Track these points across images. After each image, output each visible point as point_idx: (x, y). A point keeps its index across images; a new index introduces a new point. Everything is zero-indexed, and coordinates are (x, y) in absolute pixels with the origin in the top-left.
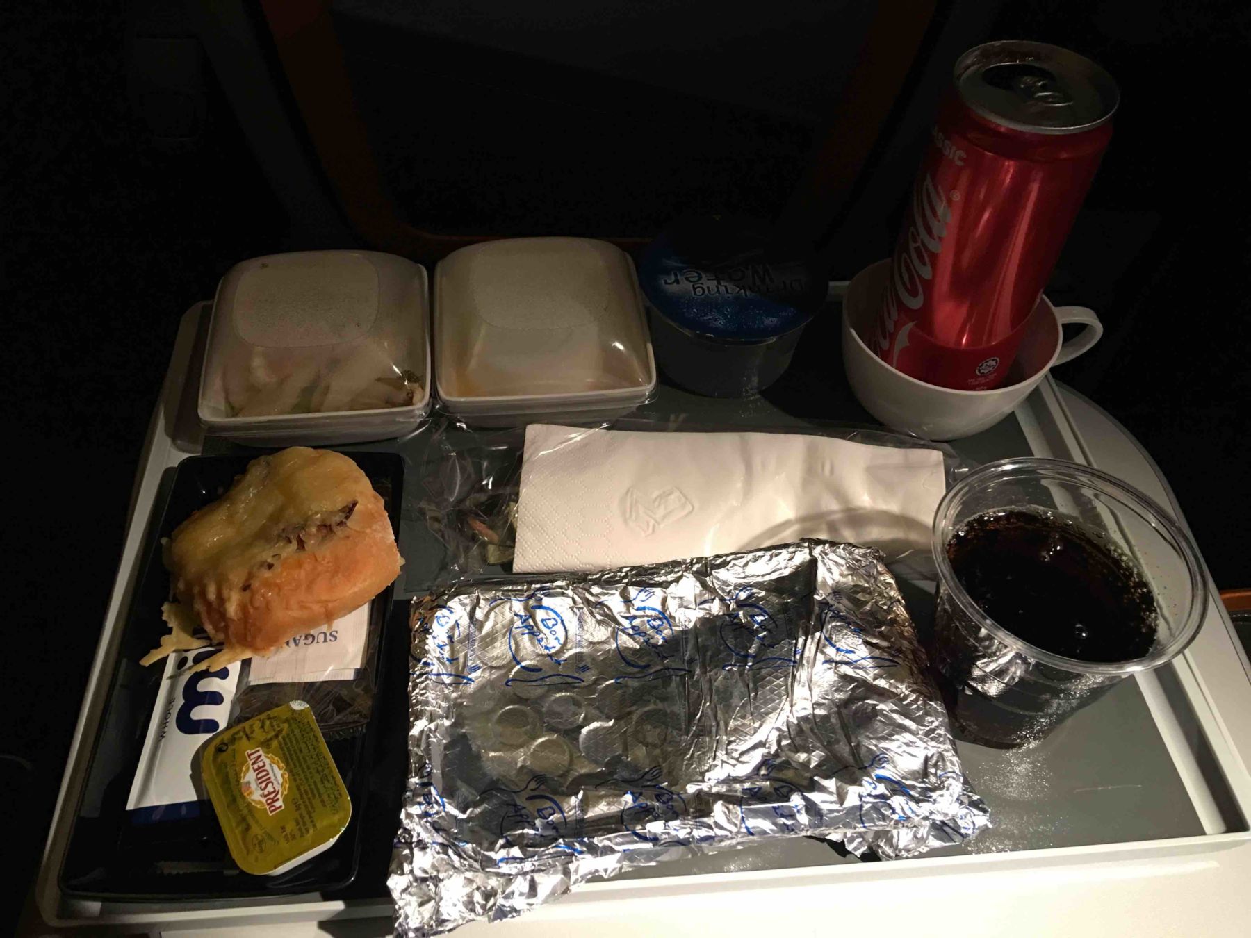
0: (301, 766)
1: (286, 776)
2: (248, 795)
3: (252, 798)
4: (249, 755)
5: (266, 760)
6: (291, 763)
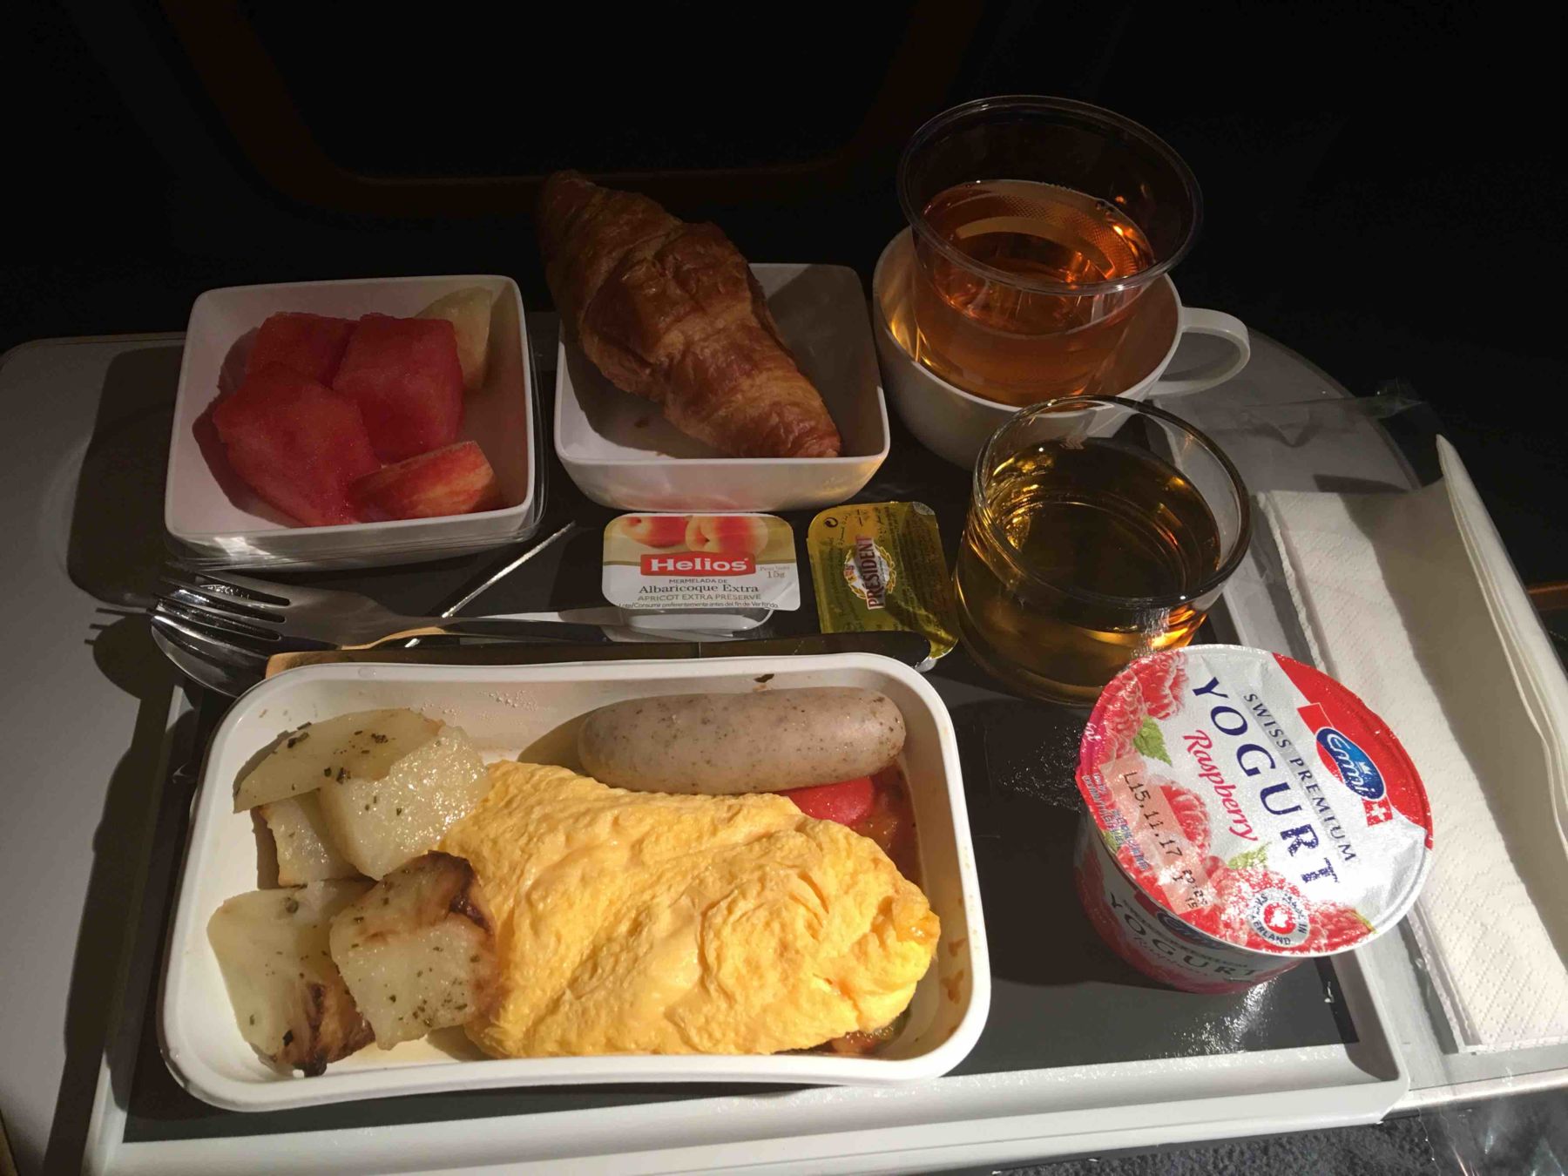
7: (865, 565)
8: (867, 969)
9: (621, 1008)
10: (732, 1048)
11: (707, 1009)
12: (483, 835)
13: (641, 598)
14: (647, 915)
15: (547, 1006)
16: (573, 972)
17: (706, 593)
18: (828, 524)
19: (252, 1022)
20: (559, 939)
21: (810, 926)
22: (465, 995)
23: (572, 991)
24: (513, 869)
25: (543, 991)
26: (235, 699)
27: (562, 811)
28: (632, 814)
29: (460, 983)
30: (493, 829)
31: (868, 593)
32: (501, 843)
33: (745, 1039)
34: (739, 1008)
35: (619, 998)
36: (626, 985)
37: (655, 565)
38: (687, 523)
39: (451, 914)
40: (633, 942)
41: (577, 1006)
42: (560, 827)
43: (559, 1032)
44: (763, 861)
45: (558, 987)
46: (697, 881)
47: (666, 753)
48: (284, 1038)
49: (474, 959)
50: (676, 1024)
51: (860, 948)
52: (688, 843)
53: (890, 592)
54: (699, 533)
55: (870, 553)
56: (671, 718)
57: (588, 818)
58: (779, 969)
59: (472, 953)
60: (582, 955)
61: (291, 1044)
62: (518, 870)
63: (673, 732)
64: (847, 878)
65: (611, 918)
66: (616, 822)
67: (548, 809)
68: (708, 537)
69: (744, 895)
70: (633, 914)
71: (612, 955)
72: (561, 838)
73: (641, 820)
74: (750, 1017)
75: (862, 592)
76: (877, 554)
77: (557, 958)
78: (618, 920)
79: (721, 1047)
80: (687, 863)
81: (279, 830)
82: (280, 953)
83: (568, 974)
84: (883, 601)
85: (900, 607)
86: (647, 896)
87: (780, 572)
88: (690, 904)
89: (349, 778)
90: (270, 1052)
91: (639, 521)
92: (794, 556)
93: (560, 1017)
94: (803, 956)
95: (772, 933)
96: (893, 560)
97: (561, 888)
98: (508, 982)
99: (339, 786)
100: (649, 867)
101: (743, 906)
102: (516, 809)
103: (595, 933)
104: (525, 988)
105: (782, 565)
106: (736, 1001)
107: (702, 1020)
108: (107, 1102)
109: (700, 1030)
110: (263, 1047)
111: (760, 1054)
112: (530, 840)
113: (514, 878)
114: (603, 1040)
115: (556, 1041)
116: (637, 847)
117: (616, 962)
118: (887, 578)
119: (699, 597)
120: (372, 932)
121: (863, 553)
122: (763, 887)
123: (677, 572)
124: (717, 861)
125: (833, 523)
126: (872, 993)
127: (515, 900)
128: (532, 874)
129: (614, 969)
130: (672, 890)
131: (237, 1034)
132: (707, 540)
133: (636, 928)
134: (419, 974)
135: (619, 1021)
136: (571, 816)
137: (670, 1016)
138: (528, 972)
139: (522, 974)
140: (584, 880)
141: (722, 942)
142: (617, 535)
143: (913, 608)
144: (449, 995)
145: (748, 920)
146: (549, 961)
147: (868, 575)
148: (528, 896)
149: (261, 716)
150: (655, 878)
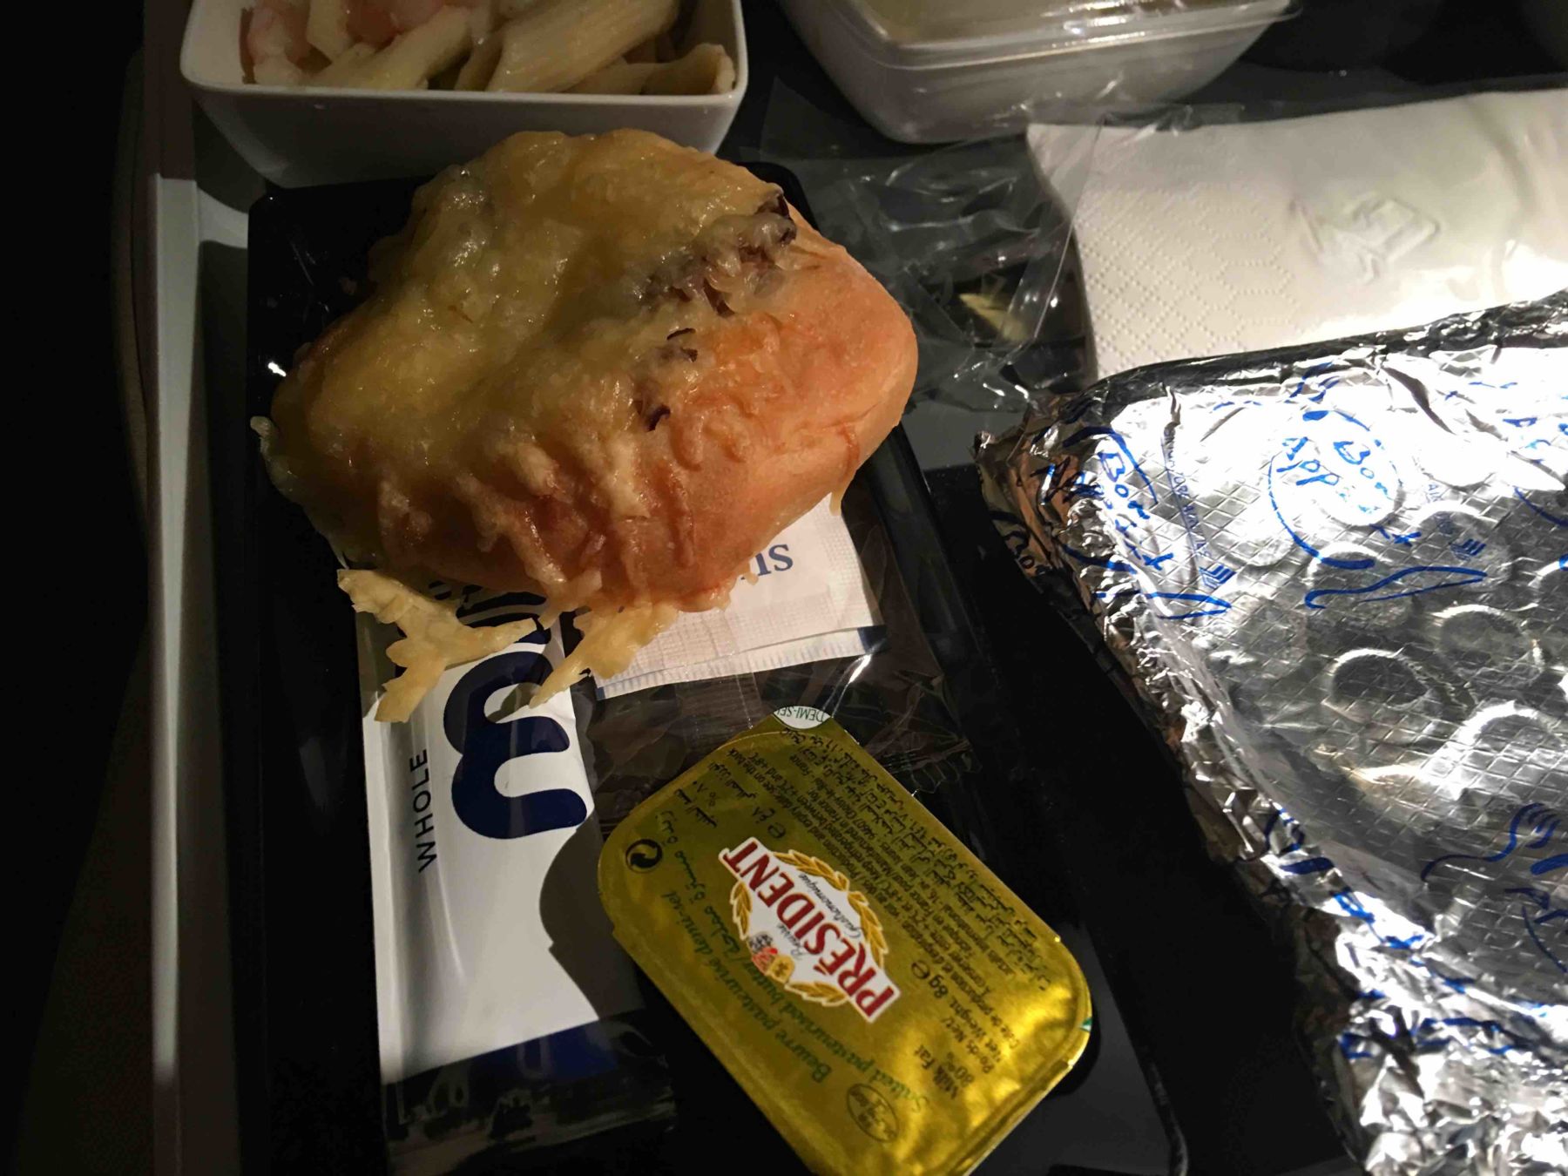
0: (888, 870)
1: (865, 904)
2: (778, 973)
3: (795, 979)
4: (734, 862)
5: (784, 867)
6: (859, 867)
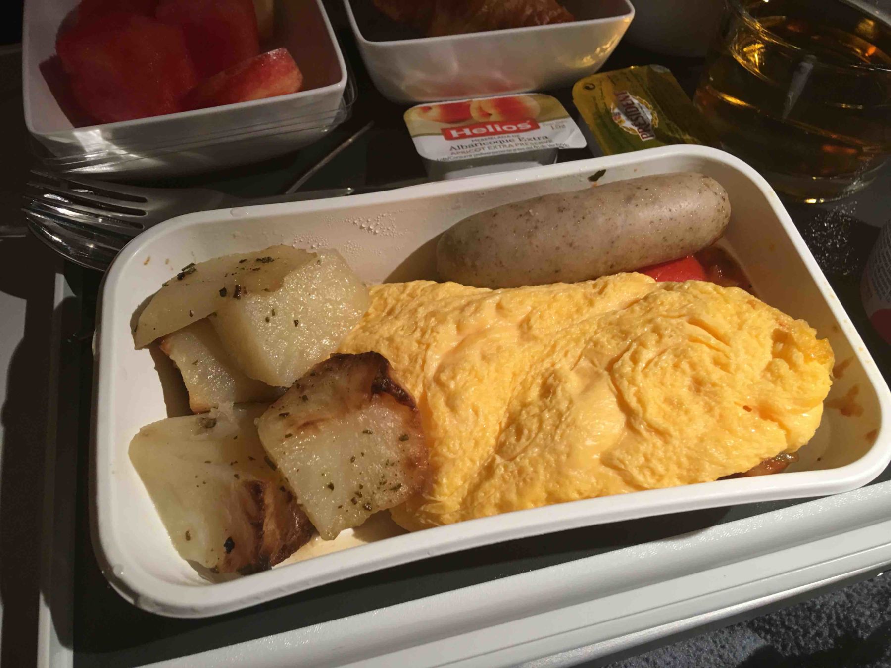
7: (629, 110)
8: (784, 390)
9: (558, 462)
10: (678, 482)
11: (643, 448)
12: (376, 337)
13: (452, 154)
14: (555, 378)
15: (480, 474)
16: (497, 439)
17: (507, 144)
18: (587, 88)
19: (188, 537)
20: (476, 412)
21: (716, 362)
22: (395, 476)
23: (502, 457)
24: (413, 359)
25: (473, 461)
26: (118, 252)
27: (445, 306)
28: (512, 299)
29: (392, 464)
30: (385, 330)
31: (638, 129)
32: (398, 340)
33: (689, 470)
34: (676, 443)
35: (554, 451)
36: (557, 438)
37: (454, 133)
38: (469, 106)
39: (376, 396)
40: (551, 401)
41: (512, 466)
42: (449, 318)
43: (498, 495)
44: (649, 316)
45: (485, 455)
46: (591, 344)
47: (531, 244)
48: (226, 545)
49: (403, 439)
50: (615, 468)
51: (772, 373)
52: (570, 316)
53: (657, 126)
54: (480, 109)
55: (629, 102)
56: (528, 213)
57: (473, 308)
58: (702, 403)
59: (399, 433)
60: (500, 423)
61: (233, 551)
62: (418, 360)
63: (534, 224)
64: (735, 318)
65: (519, 388)
66: (499, 307)
67: (431, 308)
68: (490, 112)
69: (643, 345)
70: (539, 381)
71: (533, 416)
72: (452, 327)
73: (521, 303)
74: (689, 448)
75: (634, 130)
76: (636, 102)
77: (478, 429)
78: (526, 389)
79: (666, 481)
80: (575, 330)
81: (181, 360)
82: (208, 462)
83: (492, 442)
84: (654, 134)
85: (668, 135)
86: (547, 364)
87: (561, 124)
88: (590, 365)
89: (245, 293)
90: (211, 565)
91: (429, 108)
92: (567, 114)
93: (496, 481)
94: (722, 387)
95: (683, 372)
96: (650, 104)
97: (467, 366)
98: (436, 458)
99: (236, 301)
100: (541, 340)
101: (648, 354)
102: (400, 313)
103: (508, 402)
104: (454, 461)
105: (560, 120)
106: (671, 436)
107: (642, 459)
108: (52, 641)
109: (641, 468)
110: (201, 560)
111: (704, 482)
112: (423, 333)
113: (418, 367)
114: (544, 495)
115: (496, 505)
116: (525, 326)
117: (541, 422)
118: (650, 117)
119: (502, 147)
120: (302, 422)
121: (624, 103)
122: (661, 336)
123: (474, 135)
124: (603, 325)
125: (591, 86)
126: (795, 412)
127: (424, 386)
128: (434, 361)
129: (540, 428)
130: (569, 355)
131: (175, 554)
132: (490, 115)
133: (547, 391)
134: (353, 460)
135: (559, 473)
136: (455, 309)
137: (608, 461)
138: (454, 445)
139: (449, 448)
140: (484, 357)
141: (639, 387)
142: (413, 118)
143: (679, 135)
144: (383, 477)
145: (656, 364)
146: (471, 433)
147: (634, 117)
148: (437, 380)
149: (145, 264)
150: (549, 349)
